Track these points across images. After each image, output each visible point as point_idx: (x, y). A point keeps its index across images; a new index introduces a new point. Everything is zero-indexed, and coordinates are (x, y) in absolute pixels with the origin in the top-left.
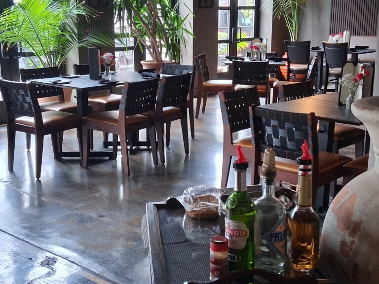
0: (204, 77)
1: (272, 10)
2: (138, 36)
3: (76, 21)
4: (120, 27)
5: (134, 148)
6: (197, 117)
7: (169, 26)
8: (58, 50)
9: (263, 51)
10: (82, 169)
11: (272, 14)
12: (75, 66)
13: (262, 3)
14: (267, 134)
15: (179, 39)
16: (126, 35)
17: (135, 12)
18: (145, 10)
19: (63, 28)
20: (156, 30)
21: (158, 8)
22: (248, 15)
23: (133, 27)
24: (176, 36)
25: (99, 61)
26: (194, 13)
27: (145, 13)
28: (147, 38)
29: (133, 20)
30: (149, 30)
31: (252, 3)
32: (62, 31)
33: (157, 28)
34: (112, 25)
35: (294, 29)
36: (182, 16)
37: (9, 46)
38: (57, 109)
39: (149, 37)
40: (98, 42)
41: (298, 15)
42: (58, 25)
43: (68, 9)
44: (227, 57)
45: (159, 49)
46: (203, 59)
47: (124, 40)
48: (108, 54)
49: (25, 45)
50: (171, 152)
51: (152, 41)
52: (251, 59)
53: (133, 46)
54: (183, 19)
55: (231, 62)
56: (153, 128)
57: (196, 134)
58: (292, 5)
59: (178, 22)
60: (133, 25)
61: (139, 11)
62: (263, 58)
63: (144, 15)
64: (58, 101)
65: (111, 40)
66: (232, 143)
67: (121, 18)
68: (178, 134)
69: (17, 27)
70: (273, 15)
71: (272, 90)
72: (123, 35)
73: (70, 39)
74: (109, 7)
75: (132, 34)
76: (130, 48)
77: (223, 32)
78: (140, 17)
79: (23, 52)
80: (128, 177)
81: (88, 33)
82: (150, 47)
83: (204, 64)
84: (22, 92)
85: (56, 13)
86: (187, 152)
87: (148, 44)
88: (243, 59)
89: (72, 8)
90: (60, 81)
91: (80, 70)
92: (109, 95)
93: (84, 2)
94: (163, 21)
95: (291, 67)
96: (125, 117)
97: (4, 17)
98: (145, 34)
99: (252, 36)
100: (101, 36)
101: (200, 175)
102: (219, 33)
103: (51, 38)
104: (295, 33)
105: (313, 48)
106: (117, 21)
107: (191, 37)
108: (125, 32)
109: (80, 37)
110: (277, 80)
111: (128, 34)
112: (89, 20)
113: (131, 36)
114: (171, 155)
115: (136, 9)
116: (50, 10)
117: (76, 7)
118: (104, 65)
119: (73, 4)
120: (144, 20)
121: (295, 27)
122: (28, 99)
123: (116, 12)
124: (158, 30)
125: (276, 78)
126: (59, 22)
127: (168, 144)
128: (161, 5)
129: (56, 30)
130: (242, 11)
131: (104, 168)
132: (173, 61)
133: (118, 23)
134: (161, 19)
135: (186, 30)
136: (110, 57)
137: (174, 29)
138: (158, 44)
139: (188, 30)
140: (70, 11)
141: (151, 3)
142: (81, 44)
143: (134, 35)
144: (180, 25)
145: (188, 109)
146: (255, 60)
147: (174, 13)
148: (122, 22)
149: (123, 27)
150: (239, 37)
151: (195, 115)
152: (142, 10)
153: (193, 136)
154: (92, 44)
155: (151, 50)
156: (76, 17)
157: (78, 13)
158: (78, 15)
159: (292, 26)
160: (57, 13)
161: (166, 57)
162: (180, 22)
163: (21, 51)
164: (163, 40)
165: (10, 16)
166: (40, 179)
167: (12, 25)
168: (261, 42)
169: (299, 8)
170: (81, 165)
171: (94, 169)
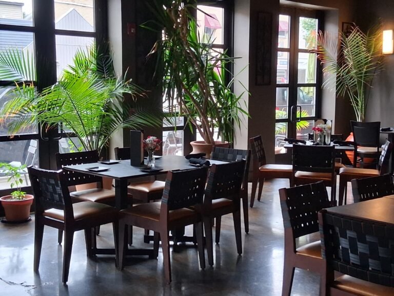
0: (259, 161)
1: (335, 87)
2: (188, 115)
3: (121, 100)
4: (169, 106)
5: (178, 244)
6: (252, 206)
7: (222, 104)
8: (101, 131)
9: (328, 134)
10: (117, 271)
11: (335, 91)
12: (117, 149)
13: (323, 80)
14: (342, 247)
15: (233, 119)
16: (175, 115)
17: (186, 90)
18: (197, 88)
19: (108, 108)
20: (208, 109)
21: (210, 85)
22: (309, 92)
23: (183, 106)
24: (230, 115)
25: (142, 146)
26: (249, 91)
27: (196, 91)
28: (198, 118)
29: (183, 98)
30: (200, 109)
31: (312, 80)
32: (105, 111)
33: (209, 107)
34: (160, 103)
35: (360, 107)
36: (237, 94)
37: (48, 127)
38: (93, 199)
39: (200, 117)
40: (144, 122)
41: (365, 93)
42: (102, 104)
43: (113, 87)
44: (285, 140)
45: (211, 129)
46: (259, 141)
47: (172, 119)
48: (152, 138)
49: (66, 125)
50: (221, 250)
51: (203, 120)
52: (314, 142)
53: (183, 125)
54: (237, 97)
55: (291, 146)
56: (200, 223)
57: (250, 227)
58: (358, 83)
59: (231, 101)
60: (182, 103)
61: (190, 88)
62: (328, 141)
63: (196, 94)
64: (96, 189)
65: (158, 120)
66: (295, 252)
67: (170, 97)
68: (230, 227)
69: (58, 106)
70: (337, 93)
71: (338, 177)
72: (172, 114)
73: (115, 119)
74: (157, 85)
75: (182, 113)
76: (179, 128)
77: (281, 110)
78: (190, 95)
79: (63, 132)
80: (169, 283)
81: (134, 112)
82: (201, 126)
83: (261, 147)
84: (52, 182)
85: (100, 92)
86: (240, 250)
87: (199, 123)
88: (305, 143)
89: (118, 87)
90: (98, 168)
91: (122, 154)
92: (153, 182)
93: (131, 80)
94: (215, 100)
95: (358, 150)
96: (168, 212)
97: (43, 97)
98: (196, 113)
99: (314, 115)
100: (148, 116)
101: (255, 283)
102: (277, 111)
103: (94, 118)
104: (362, 112)
105: (382, 130)
106: (166, 100)
107: (246, 117)
108: (174, 111)
109: (125, 117)
110: (343, 165)
111: (178, 113)
112: (135, 99)
113: (181, 116)
114: (222, 254)
115: (187, 87)
116: (94, 88)
117: (122, 85)
118: (147, 150)
119: (118, 83)
120: (195, 98)
121: (362, 106)
122: (59, 190)
123: (165, 89)
124: (210, 110)
125: (342, 163)
126: (103, 102)
127: (217, 241)
128: (214, 82)
129: (99, 110)
130: (302, 88)
131: (142, 270)
132: (226, 142)
133: (167, 102)
134: (213, 97)
135: (240, 109)
136: (154, 141)
137: (227, 108)
138: (210, 124)
139: (242, 108)
140: (116, 89)
141: (203, 80)
142: (126, 125)
143: (184, 114)
144: (234, 104)
145: (241, 199)
146: (318, 144)
147: (228, 91)
148: (171, 101)
149: (172, 105)
150: (298, 116)
151: (249, 203)
152: (193, 88)
153: (247, 230)
154: (138, 124)
155: (202, 129)
156: (122, 96)
157: (124, 91)
158: (124, 94)
159: (357, 105)
160: (102, 92)
161: (218, 138)
162: (235, 100)
163: (62, 131)
164: (215, 120)
165: (50, 95)
166: (67, 283)
167: (52, 104)
168: (325, 123)
169: (365, 86)
170: (116, 266)
171: (130, 271)
